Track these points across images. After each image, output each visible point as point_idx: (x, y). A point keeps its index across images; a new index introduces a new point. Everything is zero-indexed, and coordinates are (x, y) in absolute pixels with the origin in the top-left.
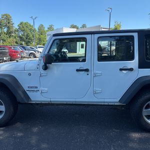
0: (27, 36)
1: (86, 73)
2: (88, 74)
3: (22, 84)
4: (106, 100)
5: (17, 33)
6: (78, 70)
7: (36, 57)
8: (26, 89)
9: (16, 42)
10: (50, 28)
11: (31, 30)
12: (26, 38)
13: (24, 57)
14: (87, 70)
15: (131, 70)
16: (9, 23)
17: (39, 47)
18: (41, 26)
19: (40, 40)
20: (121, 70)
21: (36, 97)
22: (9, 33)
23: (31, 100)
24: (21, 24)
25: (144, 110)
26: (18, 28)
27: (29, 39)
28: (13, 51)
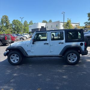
0: (18, 28)
1: (47, 45)
3: (25, 49)
4: (55, 54)
5: (11, 26)
6: (44, 44)
7: (24, 40)
8: (26, 51)
9: (11, 31)
10: (31, 23)
11: (20, 24)
12: (17, 29)
13: (18, 40)
14: (48, 44)
15: (63, 43)
16: (7, 20)
17: (25, 34)
18: (26, 22)
19: (25, 29)
20: (59, 43)
21: (30, 54)
22: (7, 26)
23: (28, 55)
24: (14, 21)
25: (68, 57)
26: (12, 23)
27: (19, 29)
28: (13, 37)
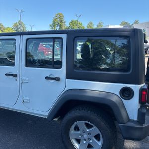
2: (16, 80)
6: (7, 75)
20: (47, 78)
26: (68, 26)
